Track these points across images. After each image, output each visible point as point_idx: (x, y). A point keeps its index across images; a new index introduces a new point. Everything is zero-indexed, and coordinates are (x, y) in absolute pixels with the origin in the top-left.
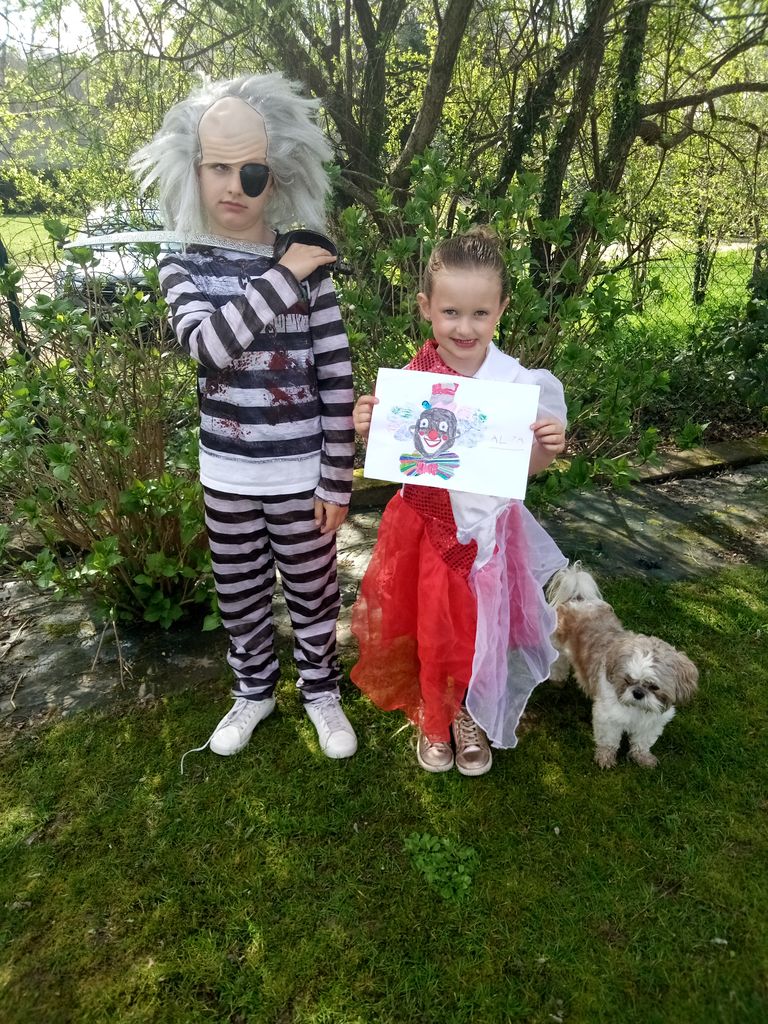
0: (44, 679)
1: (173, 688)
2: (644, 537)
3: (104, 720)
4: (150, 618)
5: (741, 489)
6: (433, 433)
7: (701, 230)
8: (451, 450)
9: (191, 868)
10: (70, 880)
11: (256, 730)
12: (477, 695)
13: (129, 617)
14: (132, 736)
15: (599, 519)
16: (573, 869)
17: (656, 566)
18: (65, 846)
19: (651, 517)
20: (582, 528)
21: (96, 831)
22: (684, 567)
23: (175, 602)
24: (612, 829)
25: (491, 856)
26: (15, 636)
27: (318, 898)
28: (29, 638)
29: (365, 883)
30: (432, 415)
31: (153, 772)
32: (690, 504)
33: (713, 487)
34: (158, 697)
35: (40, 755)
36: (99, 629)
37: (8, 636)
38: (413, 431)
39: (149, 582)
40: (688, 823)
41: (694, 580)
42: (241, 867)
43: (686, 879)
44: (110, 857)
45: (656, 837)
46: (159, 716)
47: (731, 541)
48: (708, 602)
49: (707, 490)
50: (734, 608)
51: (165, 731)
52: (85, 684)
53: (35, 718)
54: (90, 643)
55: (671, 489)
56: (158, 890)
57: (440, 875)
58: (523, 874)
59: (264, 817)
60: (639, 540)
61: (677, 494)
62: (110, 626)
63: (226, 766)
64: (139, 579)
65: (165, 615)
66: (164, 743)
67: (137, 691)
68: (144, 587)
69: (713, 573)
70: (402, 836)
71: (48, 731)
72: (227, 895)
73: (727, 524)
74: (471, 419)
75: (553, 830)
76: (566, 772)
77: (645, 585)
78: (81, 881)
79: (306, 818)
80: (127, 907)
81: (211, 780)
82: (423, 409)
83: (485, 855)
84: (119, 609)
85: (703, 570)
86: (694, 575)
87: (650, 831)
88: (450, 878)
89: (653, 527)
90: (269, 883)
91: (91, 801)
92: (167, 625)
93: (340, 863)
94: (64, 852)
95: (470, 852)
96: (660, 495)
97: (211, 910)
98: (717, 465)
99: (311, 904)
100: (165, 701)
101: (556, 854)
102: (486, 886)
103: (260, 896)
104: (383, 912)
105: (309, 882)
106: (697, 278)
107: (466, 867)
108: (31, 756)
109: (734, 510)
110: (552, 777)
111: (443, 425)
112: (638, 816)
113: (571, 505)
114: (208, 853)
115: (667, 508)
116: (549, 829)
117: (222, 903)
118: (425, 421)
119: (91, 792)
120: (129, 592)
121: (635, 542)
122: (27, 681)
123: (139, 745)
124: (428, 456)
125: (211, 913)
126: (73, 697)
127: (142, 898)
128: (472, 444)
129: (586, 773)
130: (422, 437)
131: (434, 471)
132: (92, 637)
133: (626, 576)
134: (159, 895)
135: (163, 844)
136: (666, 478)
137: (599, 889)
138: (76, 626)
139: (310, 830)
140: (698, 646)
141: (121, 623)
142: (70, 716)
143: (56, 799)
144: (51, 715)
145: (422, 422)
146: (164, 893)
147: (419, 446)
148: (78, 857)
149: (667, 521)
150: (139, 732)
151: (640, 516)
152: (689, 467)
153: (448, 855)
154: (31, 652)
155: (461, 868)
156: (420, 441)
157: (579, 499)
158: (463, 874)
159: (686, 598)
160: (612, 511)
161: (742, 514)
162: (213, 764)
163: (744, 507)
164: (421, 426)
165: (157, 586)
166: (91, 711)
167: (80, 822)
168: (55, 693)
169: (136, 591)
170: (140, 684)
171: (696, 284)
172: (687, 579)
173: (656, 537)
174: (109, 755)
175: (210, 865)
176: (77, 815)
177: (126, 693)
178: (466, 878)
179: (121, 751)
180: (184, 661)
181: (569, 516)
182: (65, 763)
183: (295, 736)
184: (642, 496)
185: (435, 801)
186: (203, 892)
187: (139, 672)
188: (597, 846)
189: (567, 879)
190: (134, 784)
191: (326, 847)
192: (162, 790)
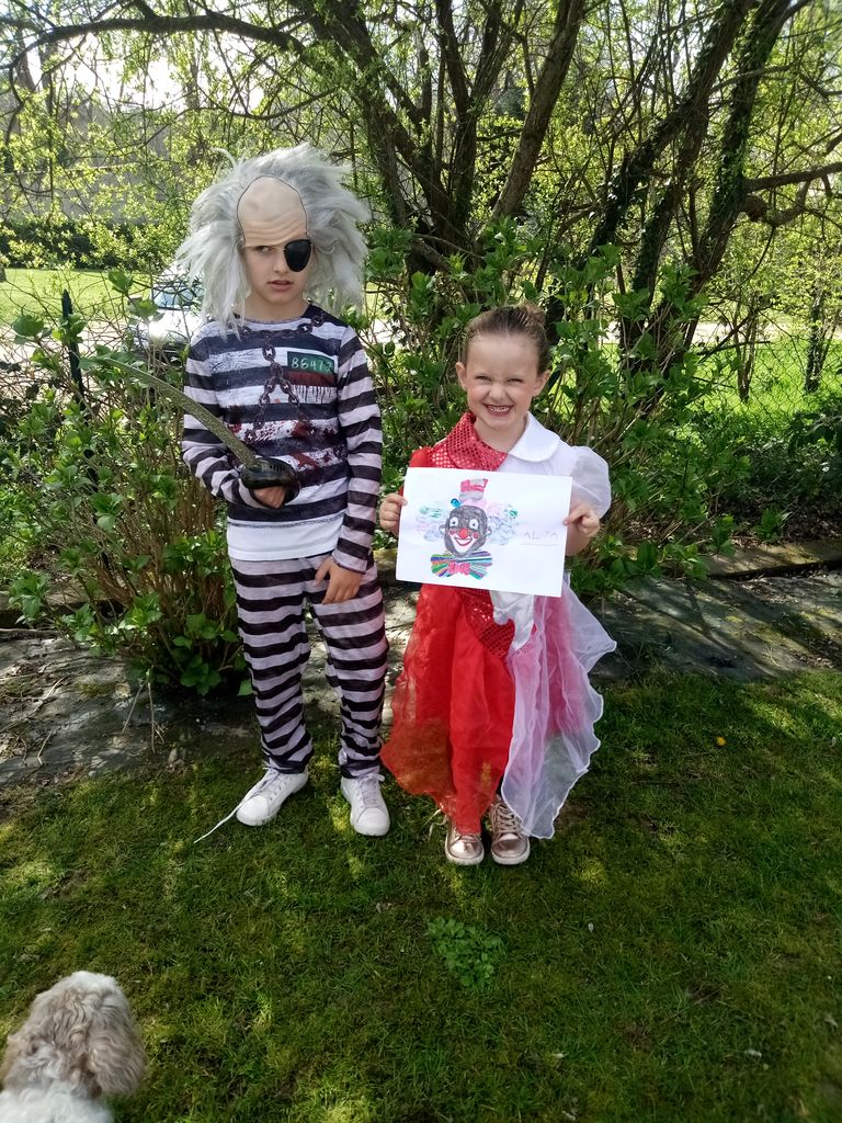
0: (74, 737)
1: (204, 756)
2: (720, 633)
3: (130, 782)
4: (186, 682)
5: (834, 591)
6: (463, 531)
7: (816, 314)
8: (483, 549)
9: (204, 934)
10: (81, 937)
11: (285, 804)
12: (513, 782)
13: (166, 680)
14: (158, 799)
15: (674, 612)
16: (603, 967)
17: (730, 665)
18: (79, 904)
19: (731, 613)
20: (654, 620)
21: (111, 890)
22: (760, 667)
23: (214, 668)
24: (651, 930)
25: (518, 948)
26: (49, 693)
27: (332, 974)
28: (62, 696)
29: (382, 964)
31: (176, 838)
32: (776, 603)
33: (805, 587)
34: (188, 763)
35: (62, 812)
36: (134, 691)
37: (41, 693)
38: (443, 530)
39: (188, 644)
40: (733, 930)
41: (771, 681)
42: (256, 938)
43: (725, 987)
44: (124, 917)
45: (697, 942)
46: (187, 783)
47: (817, 644)
48: (780, 704)
49: (797, 590)
50: (812, 713)
51: (193, 797)
52: (117, 744)
53: (61, 776)
54: (124, 705)
55: (757, 586)
56: (168, 953)
57: (462, 962)
58: (549, 968)
59: (285, 891)
60: (714, 636)
61: (764, 592)
62: (145, 688)
63: (251, 837)
64: (178, 641)
65: (203, 680)
66: (190, 809)
67: (167, 756)
68: (183, 649)
69: (794, 675)
70: (426, 919)
71: (72, 789)
72: (239, 964)
73: (815, 626)
74: (502, 516)
75: (587, 926)
76: (607, 868)
77: (715, 683)
78: (92, 939)
79: (328, 895)
80: (135, 967)
81: (233, 849)
83: (511, 947)
84: (156, 672)
85: (780, 672)
86: (769, 676)
87: (691, 935)
88: (472, 966)
89: (733, 625)
90: (283, 955)
91: (109, 861)
92: (204, 691)
93: (358, 942)
94: (77, 908)
95: (496, 942)
96: (744, 592)
97: (220, 977)
98: (810, 565)
99: (324, 980)
100: (195, 767)
101: (587, 951)
102: (510, 977)
103: (273, 968)
104: (398, 993)
105: (324, 958)
106: (810, 365)
107: (490, 956)
108: (52, 813)
109: (826, 612)
110: (592, 873)
111: (474, 524)
112: (679, 919)
113: (645, 594)
114: (223, 921)
115: (752, 606)
116: (583, 925)
117: (233, 971)
118: (455, 519)
119: (111, 852)
120: (167, 654)
121: (711, 638)
122: (56, 739)
123: (164, 809)
124: (460, 555)
125: (220, 981)
126: (103, 758)
127: (152, 960)
128: (504, 541)
129: (629, 871)
130: (452, 537)
131: (467, 571)
132: (126, 699)
133: (694, 672)
134: (169, 958)
135: (178, 909)
136: (753, 574)
137: (629, 990)
138: (113, 686)
139: (331, 906)
140: (765, 750)
141: (156, 687)
142: (96, 776)
143: (74, 857)
144: (77, 774)
145: (451, 521)
146: (174, 957)
147: (450, 546)
148: (91, 916)
149: (748, 619)
150: (165, 795)
151: (720, 612)
152: (779, 564)
153: (472, 943)
154: (63, 710)
155: (485, 957)
156: (451, 542)
157: (653, 589)
158: (486, 962)
159: (759, 698)
160: (689, 604)
161: (833, 616)
162: (237, 834)
163: (836, 609)
164: (451, 525)
165: (196, 650)
166: (119, 772)
167: (97, 881)
168: (84, 753)
169: (175, 654)
170: (171, 749)
171: (809, 372)
172: (762, 680)
173: (734, 634)
174: (132, 817)
175: (225, 933)
176: (93, 874)
177: (156, 756)
178: (489, 967)
179: (145, 814)
180: (217, 730)
181: (640, 608)
182: (87, 822)
183: (325, 812)
184: (724, 593)
185: (466, 887)
186: (214, 960)
187: (171, 737)
188: (632, 945)
189: (596, 976)
190: (154, 847)
191: (346, 924)
192: (183, 855)
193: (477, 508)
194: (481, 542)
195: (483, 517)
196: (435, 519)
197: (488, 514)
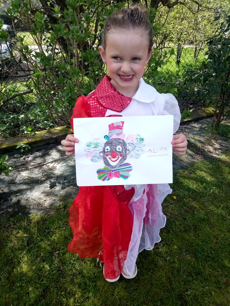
6: (114, 154)
8: (126, 162)
30: (111, 143)
33: (189, 129)
38: (102, 154)
47: (197, 150)
74: (135, 142)
82: (105, 141)
98: (189, 121)
111: (119, 148)
118: (108, 147)
124: (113, 167)
128: (137, 156)
130: (107, 157)
131: (117, 175)
145: (106, 148)
147: (107, 163)
156: (107, 160)
163: (200, 136)
164: (106, 151)
193: (119, 139)
194: (124, 158)
195: (124, 144)
196: (96, 149)
197: (127, 141)
